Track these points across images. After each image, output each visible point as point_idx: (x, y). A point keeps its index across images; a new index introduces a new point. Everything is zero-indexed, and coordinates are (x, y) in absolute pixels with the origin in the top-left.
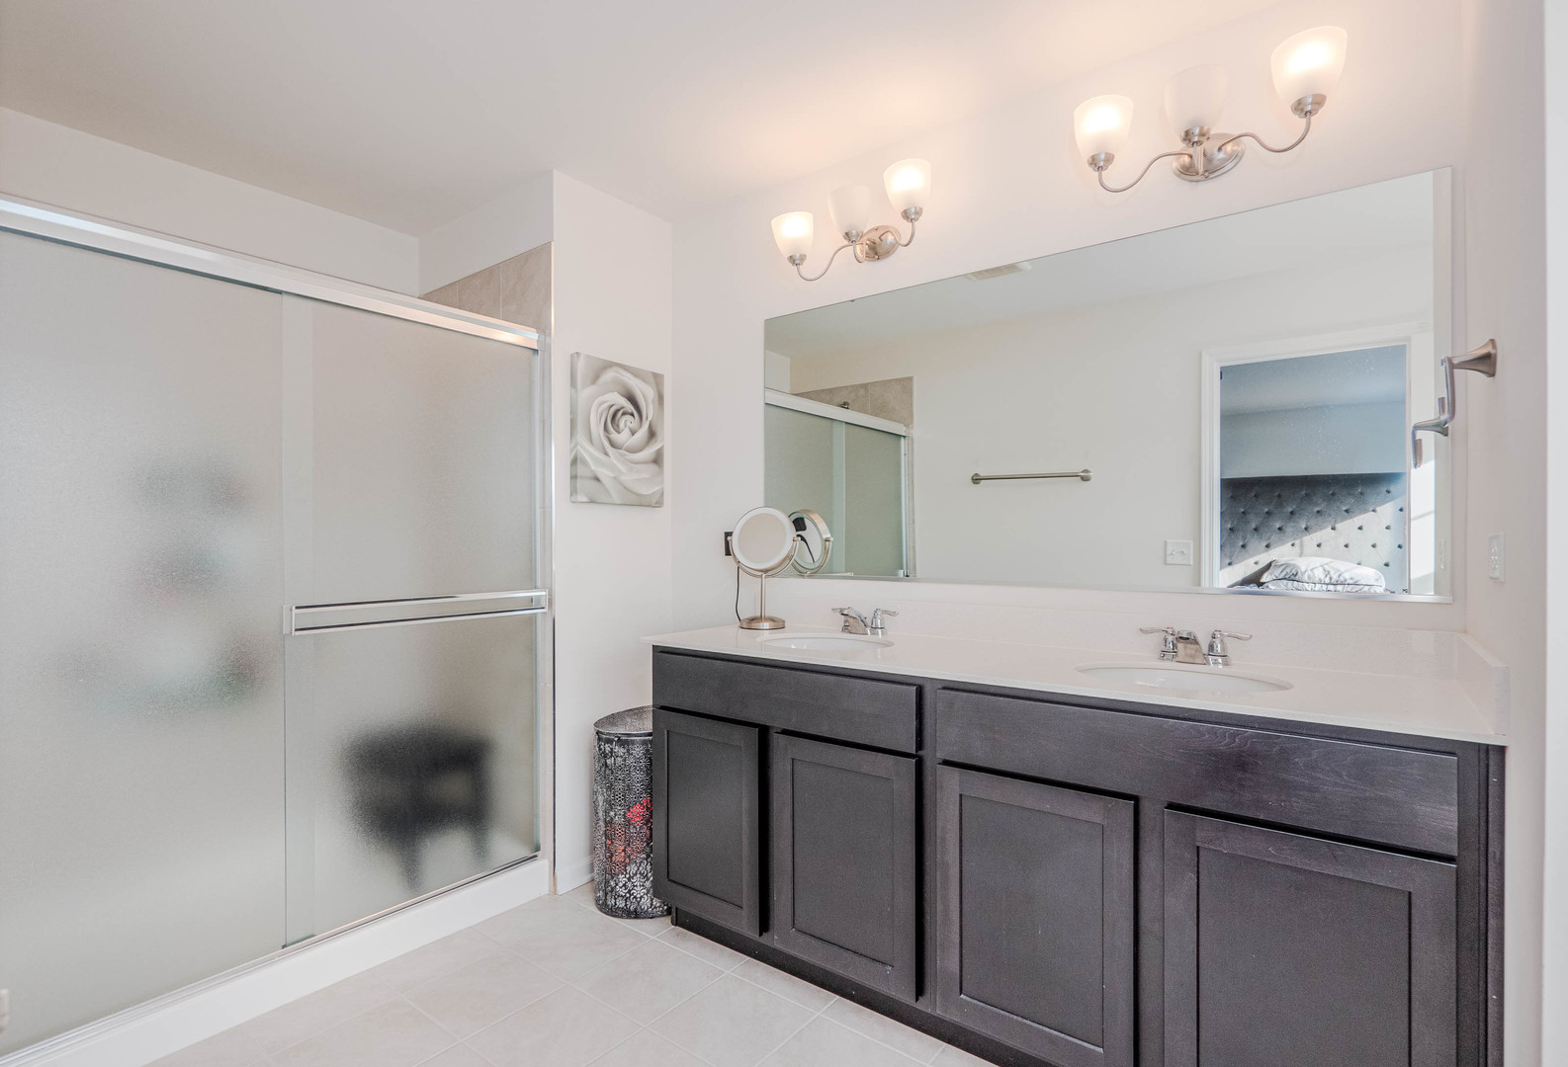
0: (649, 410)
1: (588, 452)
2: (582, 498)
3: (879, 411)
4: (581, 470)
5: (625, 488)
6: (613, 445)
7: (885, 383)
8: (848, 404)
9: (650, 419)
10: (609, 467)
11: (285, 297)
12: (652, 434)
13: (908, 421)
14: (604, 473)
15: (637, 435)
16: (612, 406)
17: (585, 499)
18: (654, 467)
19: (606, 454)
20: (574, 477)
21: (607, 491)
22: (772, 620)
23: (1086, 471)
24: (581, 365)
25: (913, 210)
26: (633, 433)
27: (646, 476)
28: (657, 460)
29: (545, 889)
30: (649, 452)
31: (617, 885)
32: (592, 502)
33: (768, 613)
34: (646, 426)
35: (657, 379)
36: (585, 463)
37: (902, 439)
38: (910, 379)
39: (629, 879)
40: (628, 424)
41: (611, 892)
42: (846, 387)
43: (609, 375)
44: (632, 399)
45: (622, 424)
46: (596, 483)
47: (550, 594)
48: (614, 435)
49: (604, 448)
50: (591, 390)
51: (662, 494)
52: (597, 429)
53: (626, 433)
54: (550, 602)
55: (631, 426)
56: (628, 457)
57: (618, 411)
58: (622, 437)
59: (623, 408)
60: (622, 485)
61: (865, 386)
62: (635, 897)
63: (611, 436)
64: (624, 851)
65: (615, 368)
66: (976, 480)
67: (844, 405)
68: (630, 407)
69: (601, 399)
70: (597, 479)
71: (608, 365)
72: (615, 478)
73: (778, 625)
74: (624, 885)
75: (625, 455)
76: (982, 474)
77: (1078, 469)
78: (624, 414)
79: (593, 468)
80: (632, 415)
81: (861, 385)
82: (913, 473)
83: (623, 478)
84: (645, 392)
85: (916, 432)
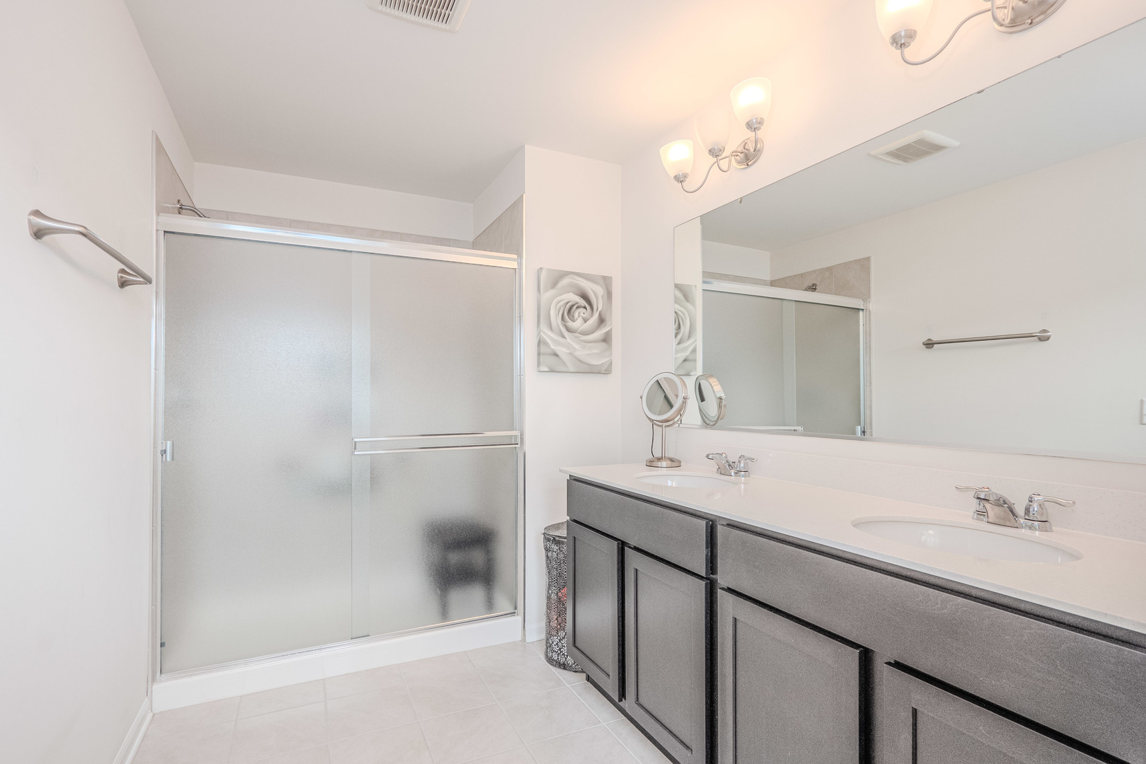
0: (599, 304)
1: (548, 335)
2: (544, 368)
3: (841, 290)
4: (543, 349)
5: (579, 360)
6: (568, 330)
7: (845, 264)
8: (816, 285)
9: (599, 310)
10: (566, 347)
11: (353, 254)
12: (602, 321)
13: (866, 297)
14: (561, 351)
15: (589, 322)
16: (568, 302)
17: (546, 369)
18: (603, 345)
19: (564, 337)
20: (539, 354)
21: (564, 363)
22: (672, 460)
23: (1045, 331)
24: (543, 275)
25: (754, 121)
26: (585, 320)
27: (596, 351)
28: (606, 339)
29: (519, 637)
30: (599, 334)
31: (553, 643)
32: (552, 371)
33: (670, 454)
34: (596, 316)
35: (606, 282)
36: (546, 344)
37: (861, 312)
38: (868, 259)
39: (560, 640)
40: (582, 314)
41: (550, 647)
42: (814, 271)
43: (565, 282)
44: (585, 297)
45: (576, 315)
46: (554, 358)
47: (522, 435)
48: (570, 324)
49: (561, 332)
50: (551, 292)
51: (611, 363)
52: (556, 320)
53: (580, 321)
54: (522, 439)
55: (583, 315)
56: (581, 339)
57: (573, 305)
58: (577, 324)
59: (577, 303)
60: (575, 357)
61: (830, 269)
62: (563, 654)
63: (567, 324)
64: (557, 619)
65: (570, 276)
66: (929, 344)
67: (813, 288)
68: (583, 303)
69: (559, 298)
70: (556, 355)
71: (566, 274)
72: (570, 353)
73: (675, 463)
74: (557, 644)
75: (580, 337)
76: (935, 339)
77: (1035, 329)
78: (578, 307)
79: (552, 347)
80: (585, 308)
81: (827, 268)
82: (870, 342)
83: (577, 354)
84: (595, 291)
85: (872, 306)
